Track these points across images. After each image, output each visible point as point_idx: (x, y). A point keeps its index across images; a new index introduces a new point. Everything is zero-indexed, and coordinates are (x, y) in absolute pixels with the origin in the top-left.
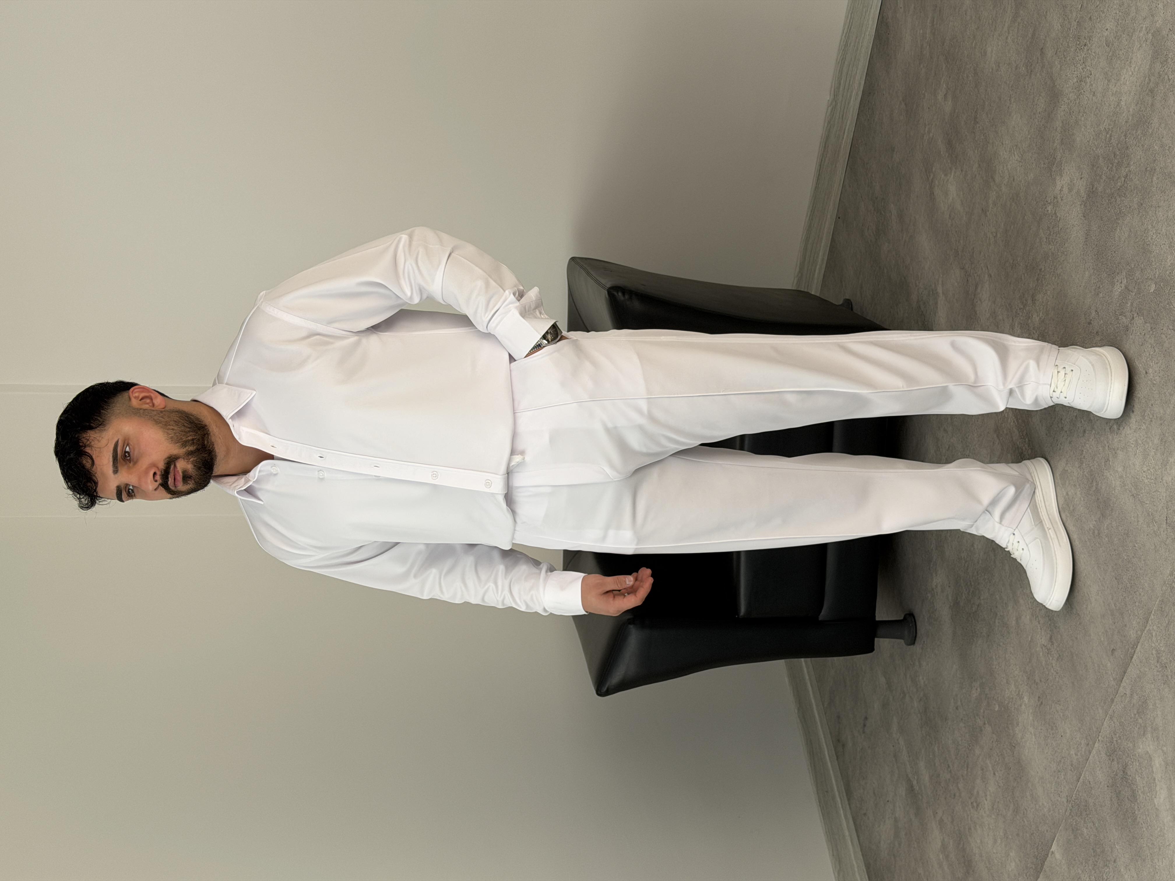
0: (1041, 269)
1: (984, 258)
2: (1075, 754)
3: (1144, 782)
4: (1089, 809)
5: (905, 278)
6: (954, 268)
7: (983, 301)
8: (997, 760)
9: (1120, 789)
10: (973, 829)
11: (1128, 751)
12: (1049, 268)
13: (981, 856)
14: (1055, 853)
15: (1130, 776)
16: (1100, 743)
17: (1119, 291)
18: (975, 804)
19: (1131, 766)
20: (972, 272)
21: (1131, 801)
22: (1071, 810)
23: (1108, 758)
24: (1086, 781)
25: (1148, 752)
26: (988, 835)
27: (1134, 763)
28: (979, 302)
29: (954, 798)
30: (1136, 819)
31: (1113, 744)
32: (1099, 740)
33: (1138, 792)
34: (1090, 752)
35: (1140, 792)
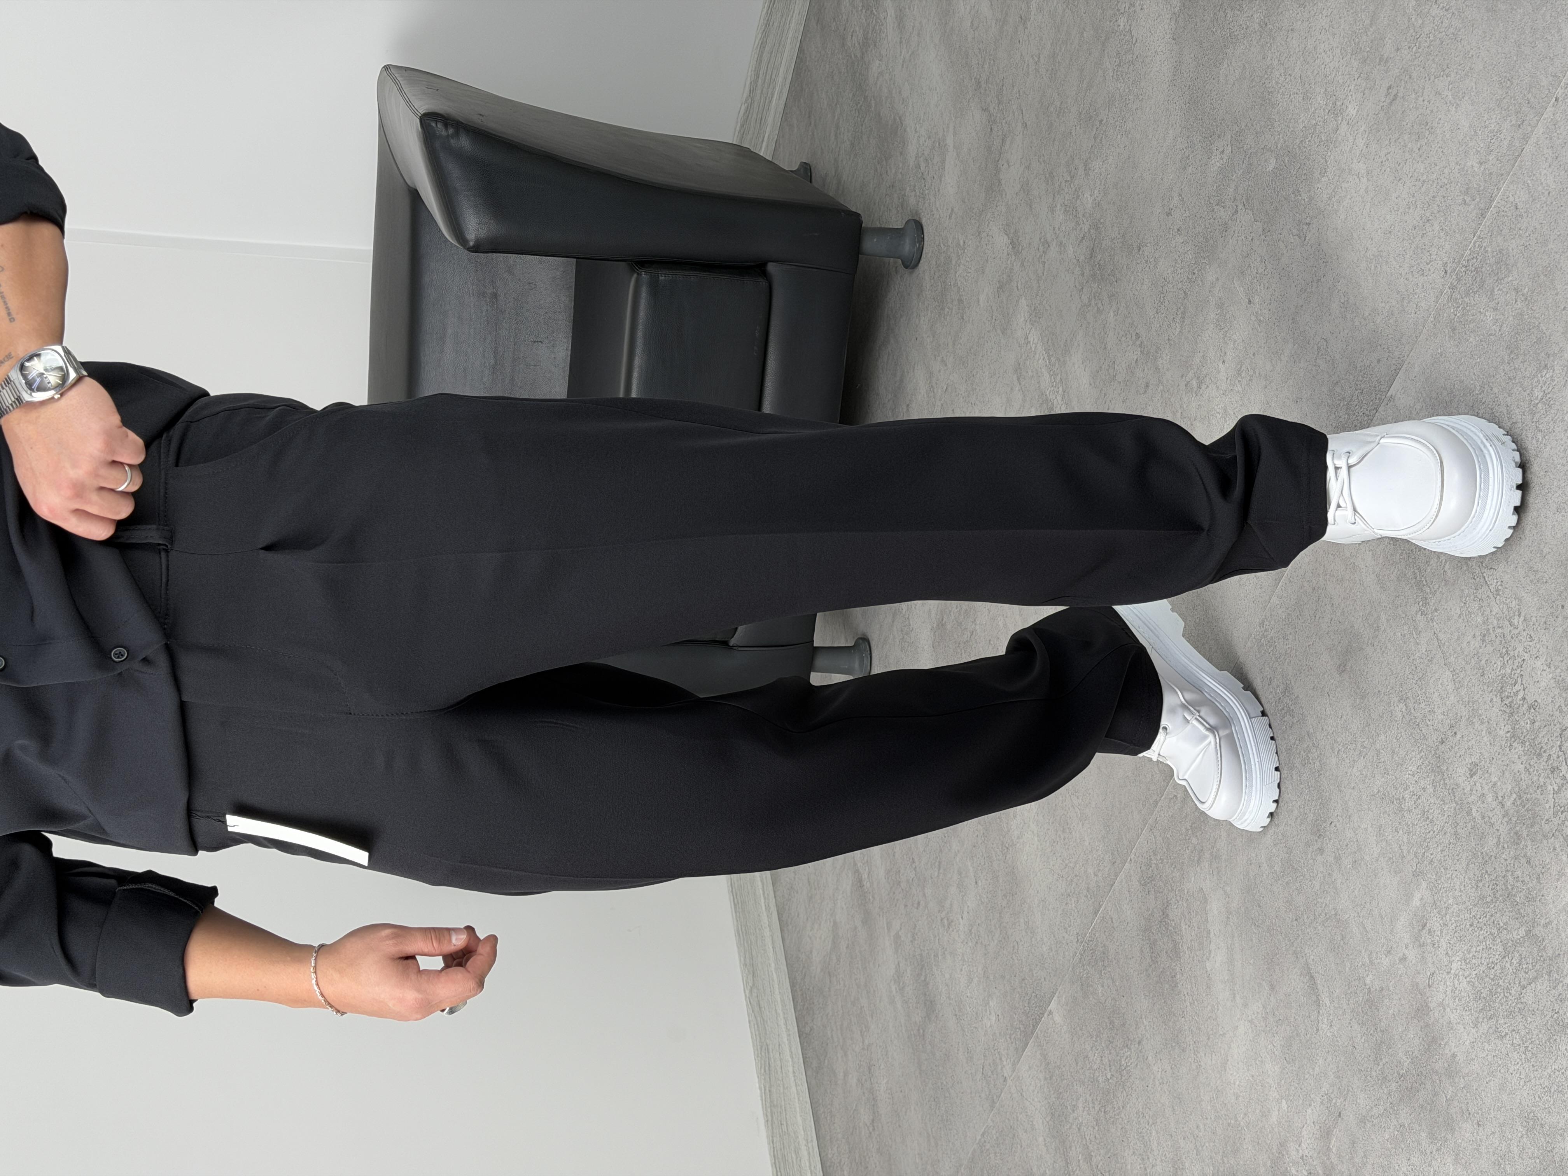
0: (1103, 120)
1: (1018, 95)
2: (1094, 873)
3: (1193, 934)
4: (1108, 959)
5: (900, 118)
6: (973, 108)
7: (1011, 164)
8: (983, 864)
9: (1156, 937)
10: (940, 957)
11: (1171, 882)
12: (1114, 118)
13: (949, 998)
14: (1054, 1013)
15: (1173, 920)
16: (1132, 864)
17: (1218, 164)
18: (945, 921)
19: (1175, 907)
20: (999, 115)
21: (1172, 960)
22: (1081, 955)
23: (1142, 887)
24: (1108, 916)
25: (1202, 889)
26: (961, 970)
27: (1180, 903)
28: (1006, 165)
29: (917, 909)
30: (1176, 986)
31: (1150, 870)
32: (1131, 860)
33: (1182, 946)
34: (1116, 876)
35: (1185, 947)
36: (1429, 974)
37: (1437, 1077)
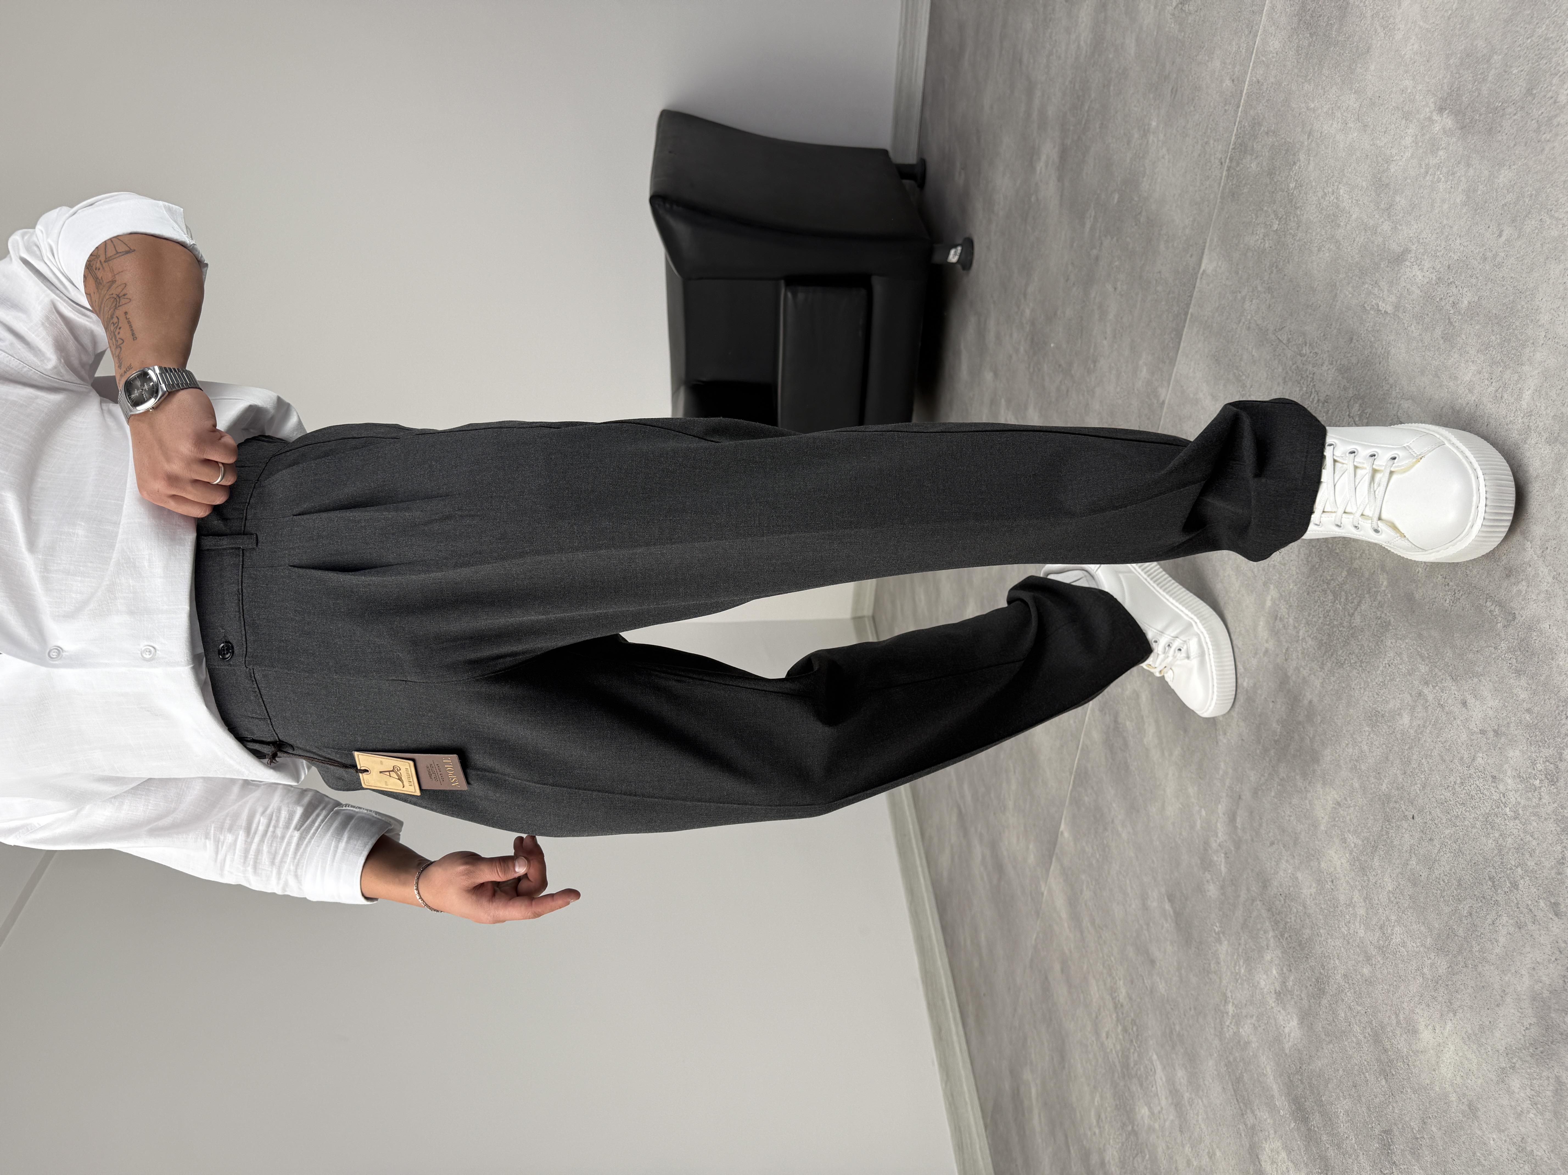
0: (1030, 261)
3: (1134, 726)
4: (1088, 775)
9: (1113, 741)
10: (1002, 833)
12: (1035, 254)
13: (1009, 857)
14: (1064, 832)
15: (1121, 723)
17: (1089, 226)
18: (1002, 808)
21: (1123, 751)
36: (1284, 651)
37: (1301, 727)
